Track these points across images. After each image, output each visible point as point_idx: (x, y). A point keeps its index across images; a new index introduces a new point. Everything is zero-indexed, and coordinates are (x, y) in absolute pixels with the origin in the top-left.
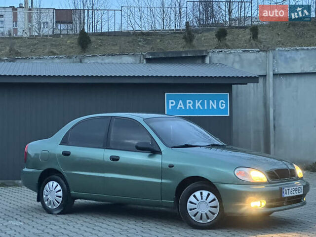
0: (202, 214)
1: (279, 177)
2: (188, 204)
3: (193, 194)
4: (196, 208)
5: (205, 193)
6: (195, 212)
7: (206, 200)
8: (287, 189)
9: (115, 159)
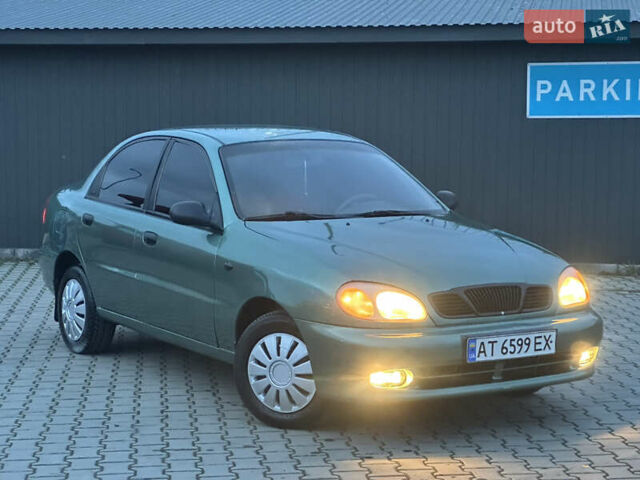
0: (278, 392)
1: (474, 309)
2: (251, 363)
3: (261, 341)
4: (265, 377)
5: (287, 340)
6: (264, 383)
7: (288, 357)
8: (486, 341)
9: (151, 240)
